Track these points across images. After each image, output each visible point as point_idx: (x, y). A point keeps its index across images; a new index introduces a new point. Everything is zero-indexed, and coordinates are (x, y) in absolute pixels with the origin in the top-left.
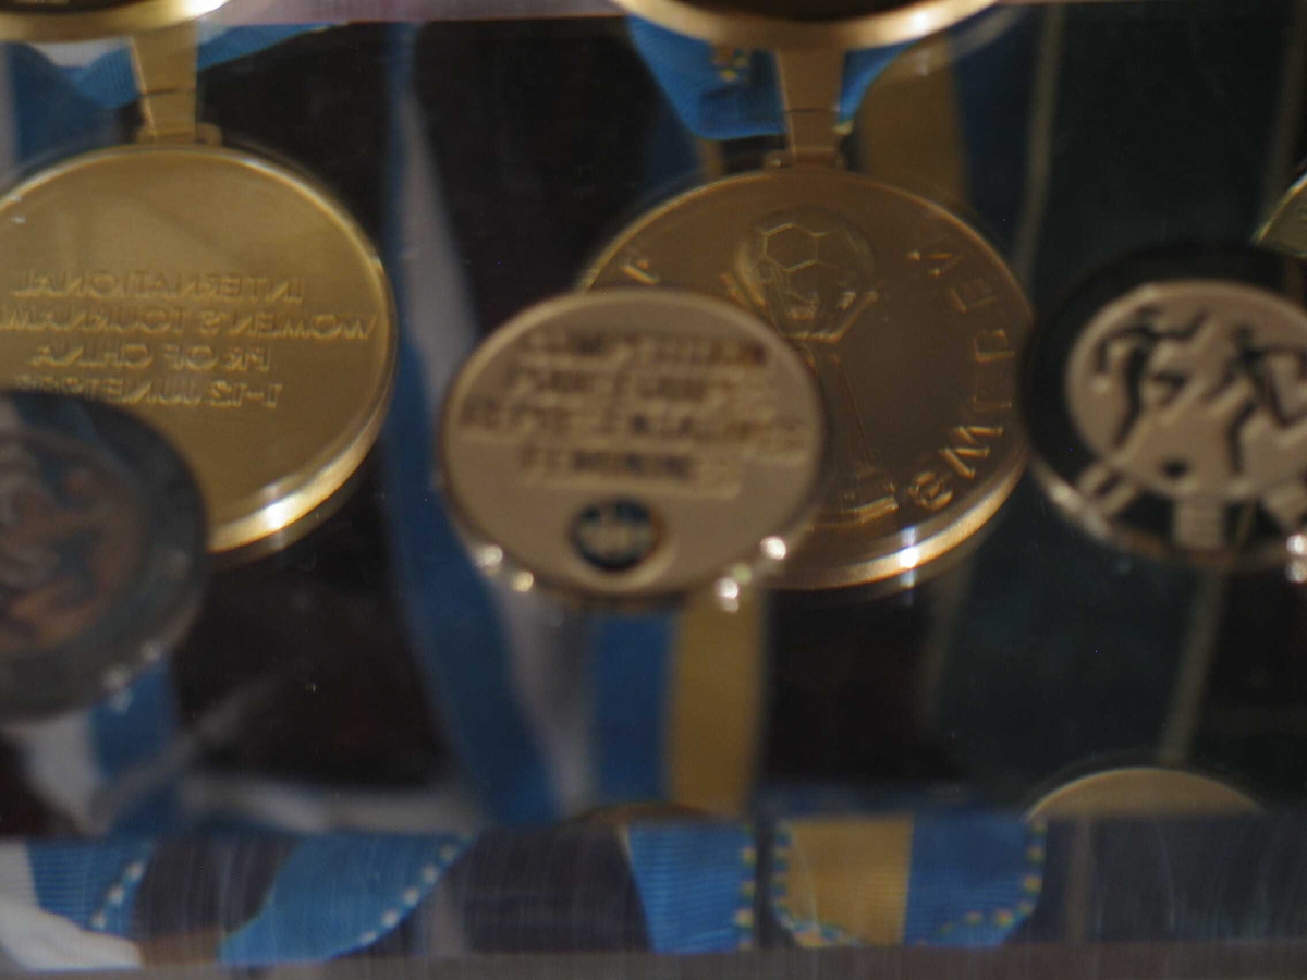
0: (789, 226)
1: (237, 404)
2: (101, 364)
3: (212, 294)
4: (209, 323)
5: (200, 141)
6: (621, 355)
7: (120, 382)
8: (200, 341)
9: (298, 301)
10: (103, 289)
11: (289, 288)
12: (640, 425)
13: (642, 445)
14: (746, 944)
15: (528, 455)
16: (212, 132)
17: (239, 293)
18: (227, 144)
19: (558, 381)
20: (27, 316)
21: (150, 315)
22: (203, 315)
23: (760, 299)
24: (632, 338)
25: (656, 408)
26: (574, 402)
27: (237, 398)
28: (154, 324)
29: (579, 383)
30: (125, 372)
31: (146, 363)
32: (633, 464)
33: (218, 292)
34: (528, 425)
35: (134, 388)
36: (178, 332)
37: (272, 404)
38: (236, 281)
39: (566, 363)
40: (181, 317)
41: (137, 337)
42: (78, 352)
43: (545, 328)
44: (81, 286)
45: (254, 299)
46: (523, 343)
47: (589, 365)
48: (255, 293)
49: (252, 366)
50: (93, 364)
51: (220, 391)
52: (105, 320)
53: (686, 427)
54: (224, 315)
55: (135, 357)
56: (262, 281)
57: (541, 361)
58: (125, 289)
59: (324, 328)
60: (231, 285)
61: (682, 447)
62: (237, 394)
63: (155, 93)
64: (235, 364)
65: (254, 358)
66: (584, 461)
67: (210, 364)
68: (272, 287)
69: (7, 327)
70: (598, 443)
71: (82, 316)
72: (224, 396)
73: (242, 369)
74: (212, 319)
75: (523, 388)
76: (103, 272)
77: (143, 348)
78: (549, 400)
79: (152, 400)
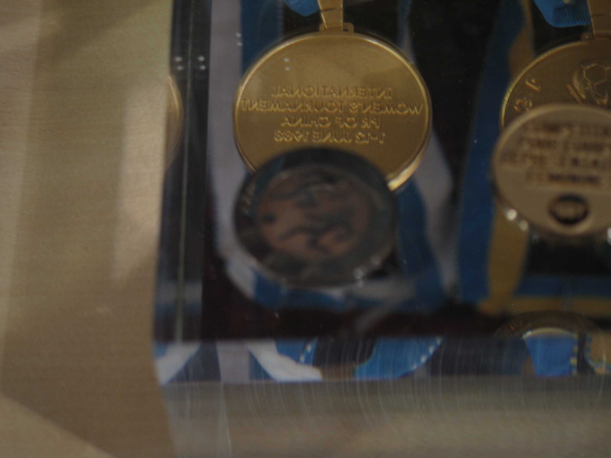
0: (593, 65)
1: (367, 142)
2: (310, 126)
3: (354, 95)
4: (354, 108)
5: (346, 30)
6: (565, 133)
7: (318, 133)
8: (350, 116)
9: (390, 98)
10: (309, 94)
11: (386, 93)
12: (575, 162)
13: (577, 171)
14: (575, 372)
15: (529, 176)
16: (351, 26)
17: (365, 95)
18: (357, 31)
19: (540, 144)
20: (278, 105)
21: (329, 104)
22: (351, 105)
23: (584, 97)
24: (570, 125)
25: (582, 155)
26: (547, 153)
27: (367, 140)
28: (331, 109)
29: (549, 144)
30: (319, 129)
31: (328, 125)
32: (574, 179)
33: (357, 95)
34: (529, 163)
35: (324, 136)
36: (340, 111)
37: (381, 142)
38: (364, 90)
39: (542, 136)
40: (341, 106)
41: (324, 114)
42: (300, 120)
43: (533, 121)
44: (300, 93)
45: (371, 98)
46: (525, 127)
47: (552, 137)
48: (372, 95)
49: (373, 126)
50: (306, 126)
51: (360, 137)
52: (310, 107)
53: (595, 163)
54: (359, 104)
55: (324, 123)
56: (375, 90)
57: (532, 135)
58: (318, 93)
59: (402, 110)
60: (362, 92)
61: (594, 172)
62: (367, 137)
63: (326, 10)
64: (366, 125)
65: (373, 122)
66: (554, 178)
67: (355, 125)
68: (379, 93)
69: (270, 110)
70: (558, 170)
71: (301, 105)
72: (361, 139)
73: (369, 127)
74: (355, 106)
75: (526, 147)
76: (309, 87)
77: (327, 118)
78: (537, 152)
79: (331, 141)
